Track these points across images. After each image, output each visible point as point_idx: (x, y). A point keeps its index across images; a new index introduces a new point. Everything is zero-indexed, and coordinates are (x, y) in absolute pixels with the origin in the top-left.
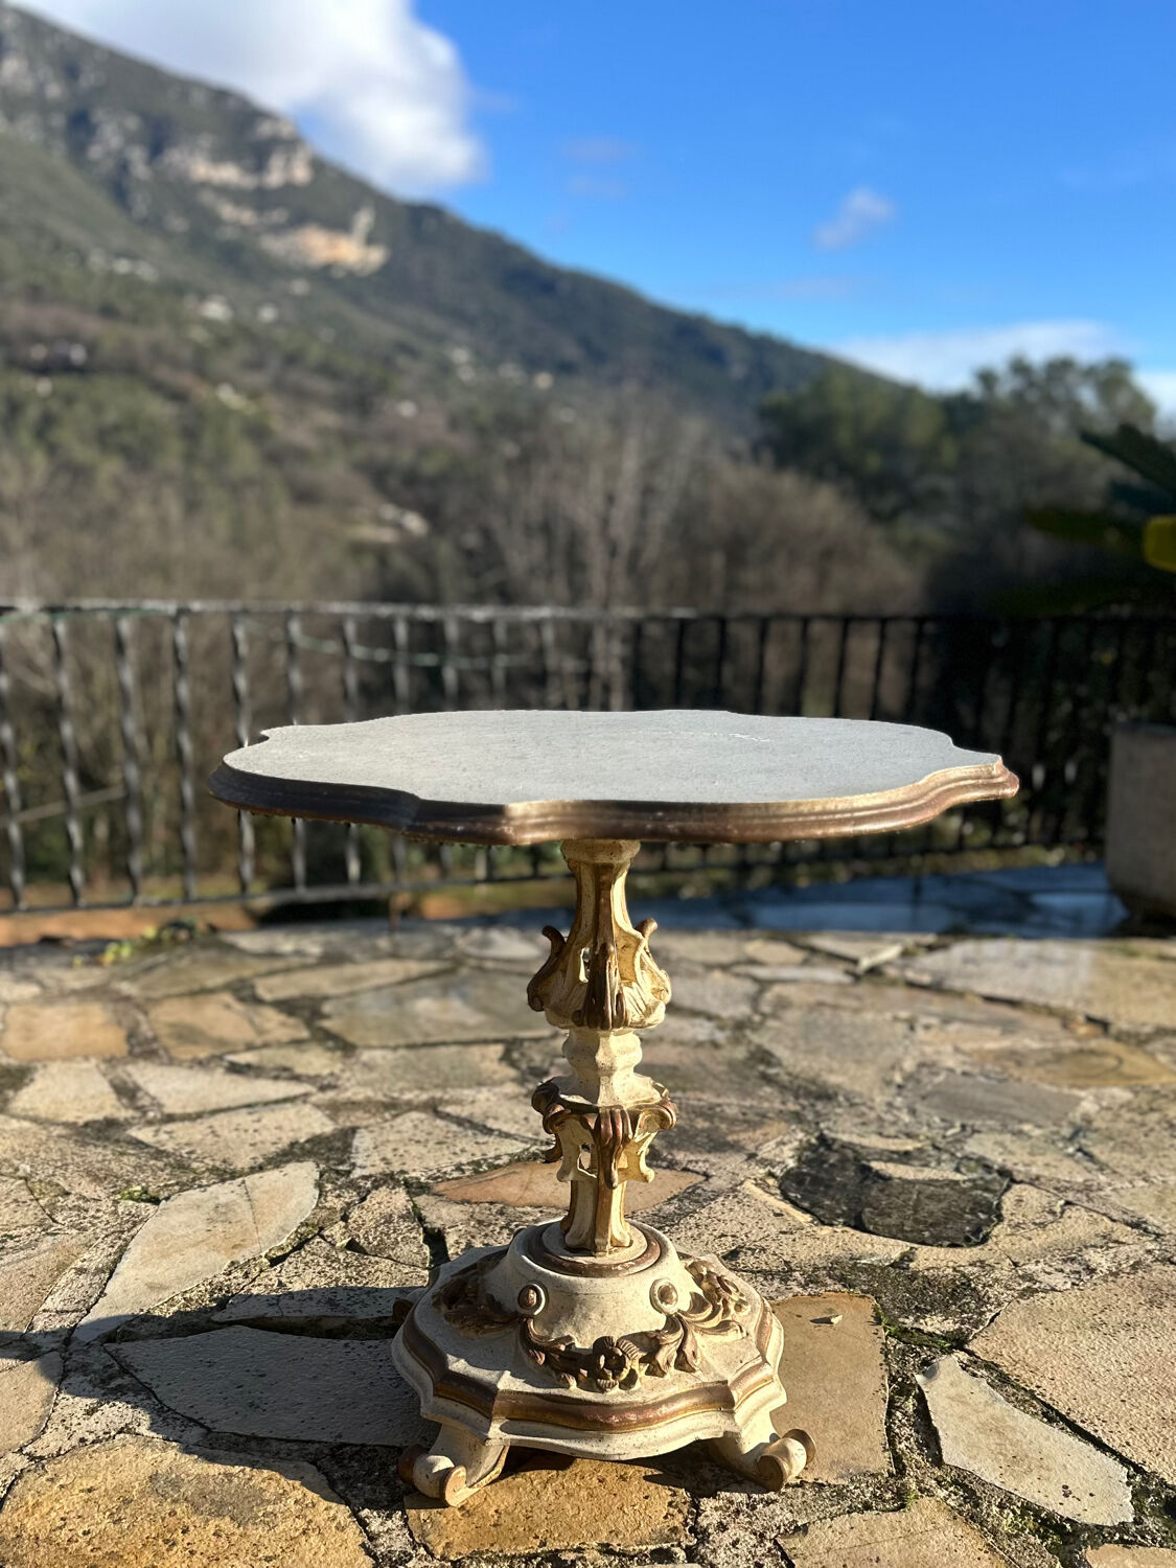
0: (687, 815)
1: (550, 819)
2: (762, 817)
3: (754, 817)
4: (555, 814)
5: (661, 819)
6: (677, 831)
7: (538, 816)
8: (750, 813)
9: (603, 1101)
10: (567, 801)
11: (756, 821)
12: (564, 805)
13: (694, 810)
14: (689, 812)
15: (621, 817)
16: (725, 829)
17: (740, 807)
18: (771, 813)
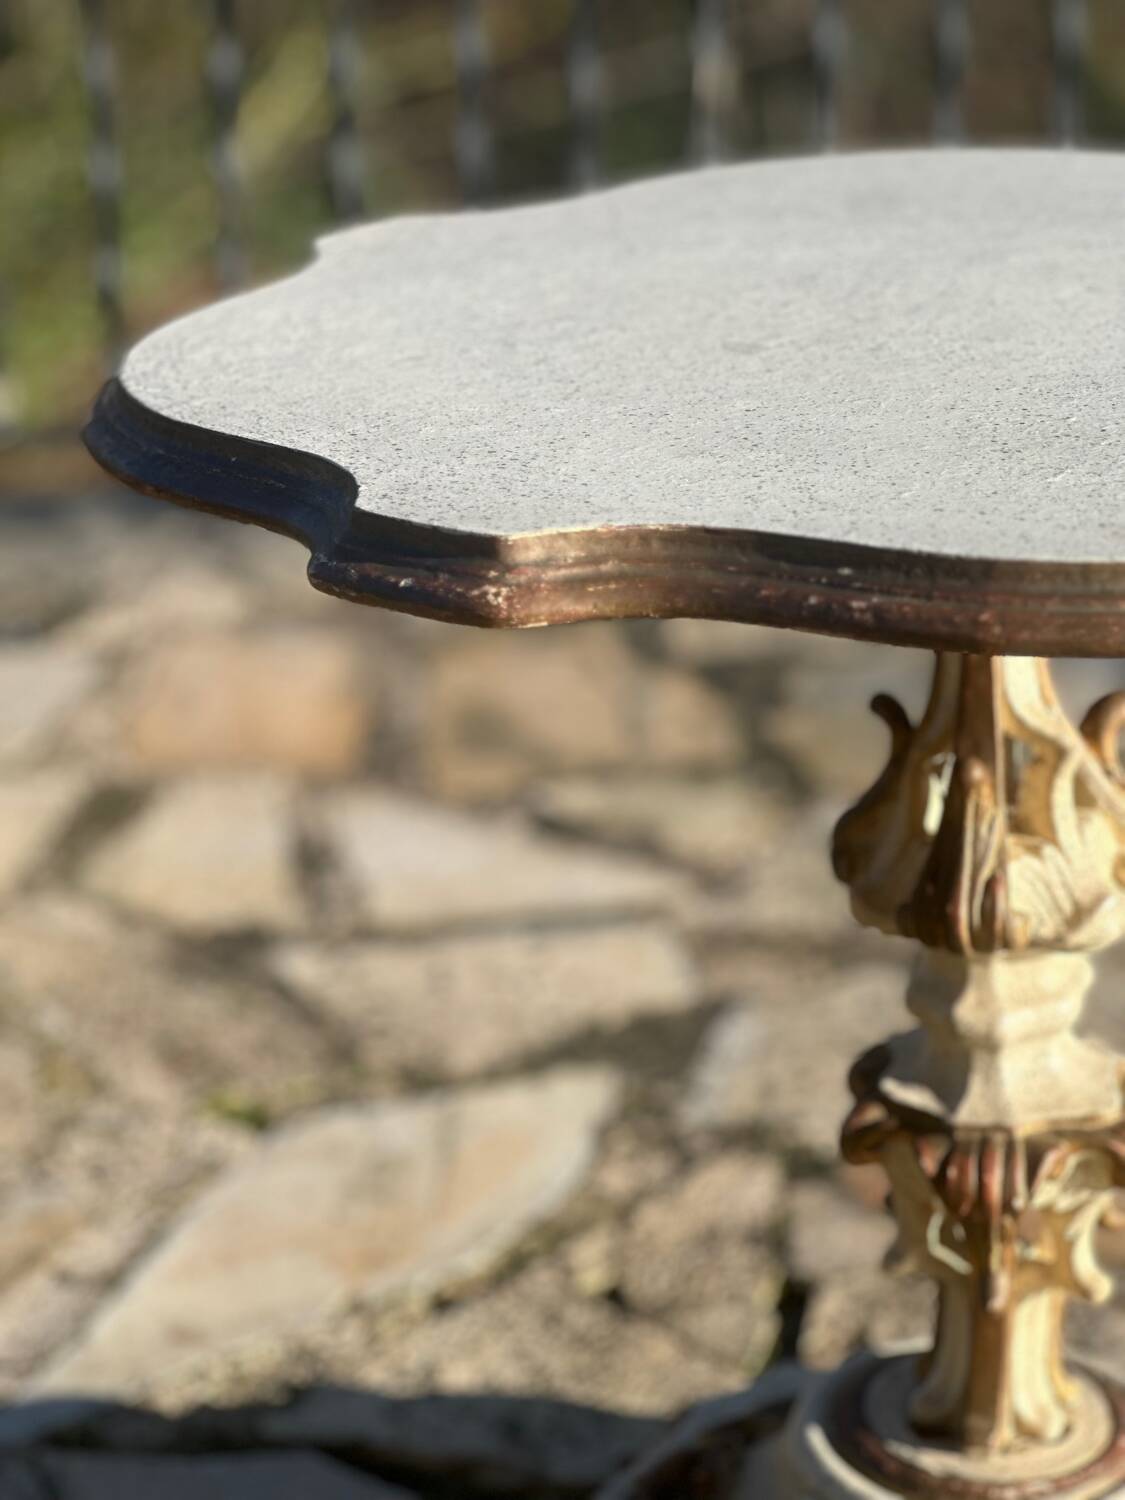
0: (901, 579)
1: (607, 567)
2: (1067, 598)
3: (1048, 596)
4: (617, 556)
5: (844, 584)
6: (868, 617)
7: (578, 562)
8: (1045, 587)
9: (971, 1112)
10: (652, 525)
11: (1053, 606)
12: (645, 536)
13: (918, 571)
14: (908, 573)
15: (761, 574)
16: (976, 623)
17: (1020, 570)
18: (1096, 587)
